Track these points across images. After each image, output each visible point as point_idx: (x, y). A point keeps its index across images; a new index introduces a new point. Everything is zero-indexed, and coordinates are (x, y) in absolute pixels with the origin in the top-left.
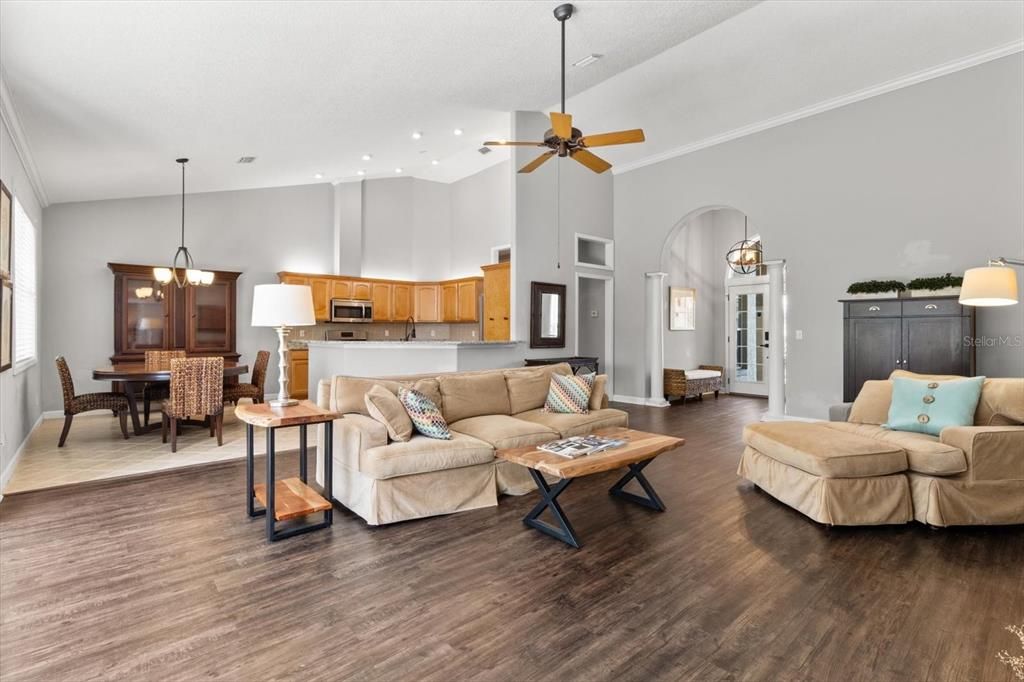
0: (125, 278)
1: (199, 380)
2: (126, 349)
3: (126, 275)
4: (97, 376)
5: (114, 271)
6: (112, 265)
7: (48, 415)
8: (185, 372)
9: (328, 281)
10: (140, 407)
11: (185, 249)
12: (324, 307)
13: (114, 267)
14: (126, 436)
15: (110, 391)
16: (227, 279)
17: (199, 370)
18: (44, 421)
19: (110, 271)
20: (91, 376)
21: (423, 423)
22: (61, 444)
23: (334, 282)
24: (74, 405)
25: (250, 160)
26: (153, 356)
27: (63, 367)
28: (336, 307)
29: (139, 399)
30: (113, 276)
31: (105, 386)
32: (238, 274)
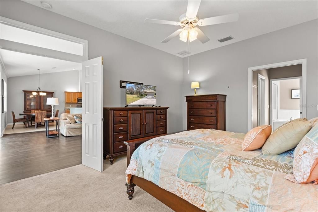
0: (26, 94)
1: (41, 115)
2: (27, 110)
3: (27, 93)
4: (20, 115)
5: (24, 92)
6: (23, 91)
7: (9, 124)
8: (38, 114)
9: (77, 93)
10: (30, 123)
11: (39, 88)
12: (76, 100)
13: (24, 91)
14: (26, 127)
15: (23, 118)
16: (51, 93)
17: (41, 113)
18: (8, 125)
19: (23, 92)
20: (19, 115)
21: (77, 121)
22: (13, 128)
23: (78, 94)
24: (15, 121)
25: (55, 68)
26: (33, 111)
27: (13, 113)
28: (79, 100)
29: (29, 121)
30: (24, 93)
31: (22, 117)
32: (53, 92)
